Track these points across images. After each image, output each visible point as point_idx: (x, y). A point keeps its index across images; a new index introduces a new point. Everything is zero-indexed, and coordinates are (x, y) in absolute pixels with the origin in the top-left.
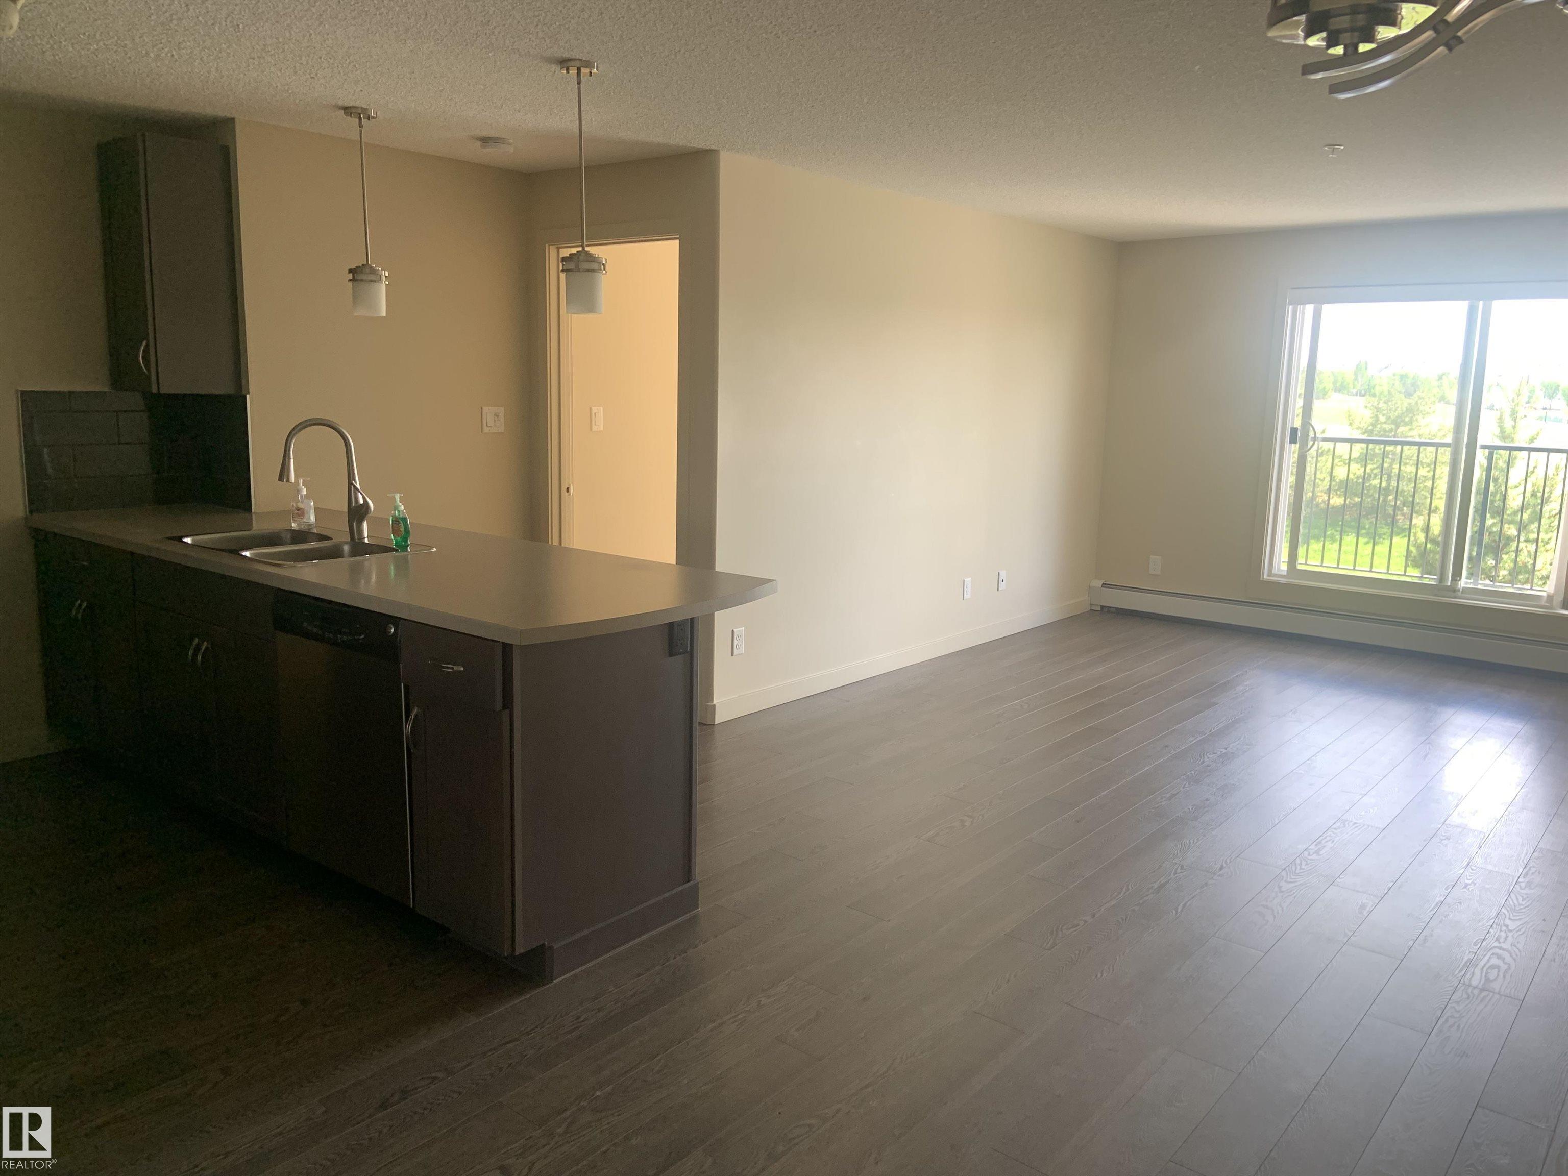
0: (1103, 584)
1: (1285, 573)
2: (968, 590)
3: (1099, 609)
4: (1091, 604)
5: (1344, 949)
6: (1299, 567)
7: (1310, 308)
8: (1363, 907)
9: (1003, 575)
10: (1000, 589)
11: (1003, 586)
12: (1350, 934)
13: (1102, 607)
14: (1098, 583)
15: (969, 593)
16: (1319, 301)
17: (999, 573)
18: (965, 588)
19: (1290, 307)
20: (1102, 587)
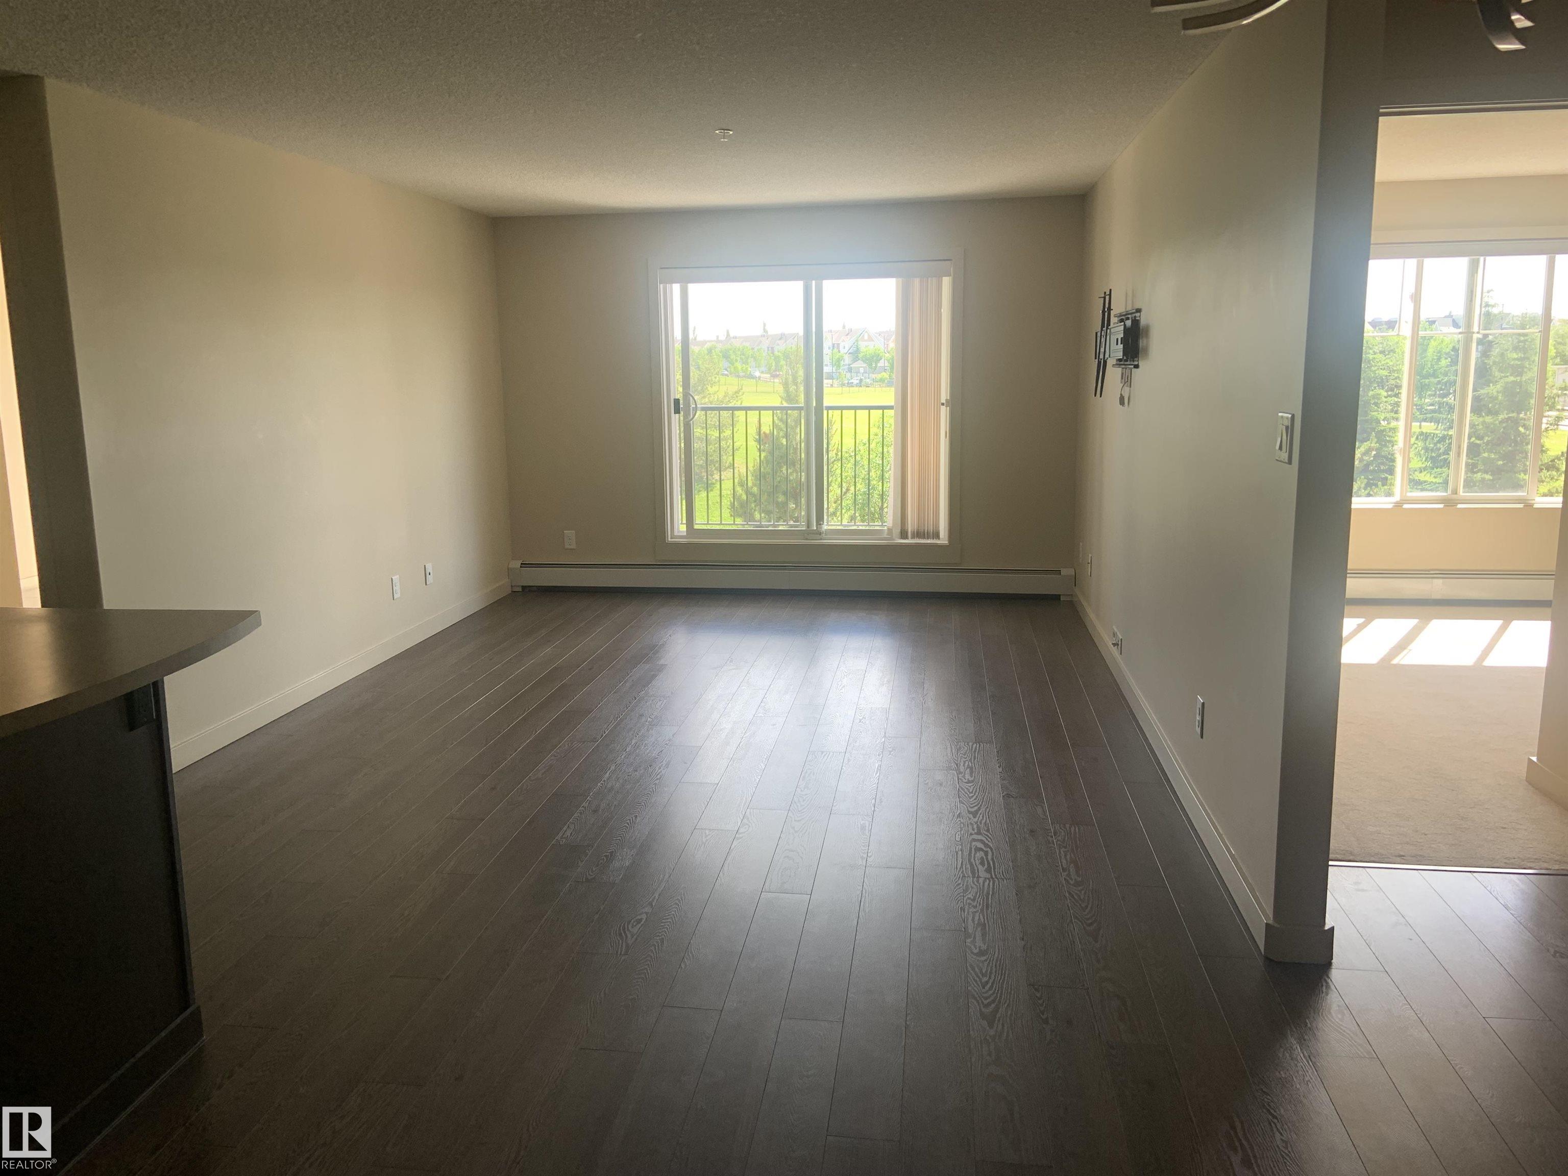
0: (522, 564)
1: (685, 534)
2: (397, 588)
3: (521, 590)
4: (512, 586)
5: (867, 872)
6: (696, 527)
7: (676, 288)
8: (863, 828)
9: (429, 569)
10: (428, 583)
11: (430, 579)
12: (865, 856)
13: (524, 587)
14: (517, 564)
15: (399, 591)
16: (685, 282)
17: (425, 566)
18: (394, 586)
19: (661, 285)
20: (521, 567)
